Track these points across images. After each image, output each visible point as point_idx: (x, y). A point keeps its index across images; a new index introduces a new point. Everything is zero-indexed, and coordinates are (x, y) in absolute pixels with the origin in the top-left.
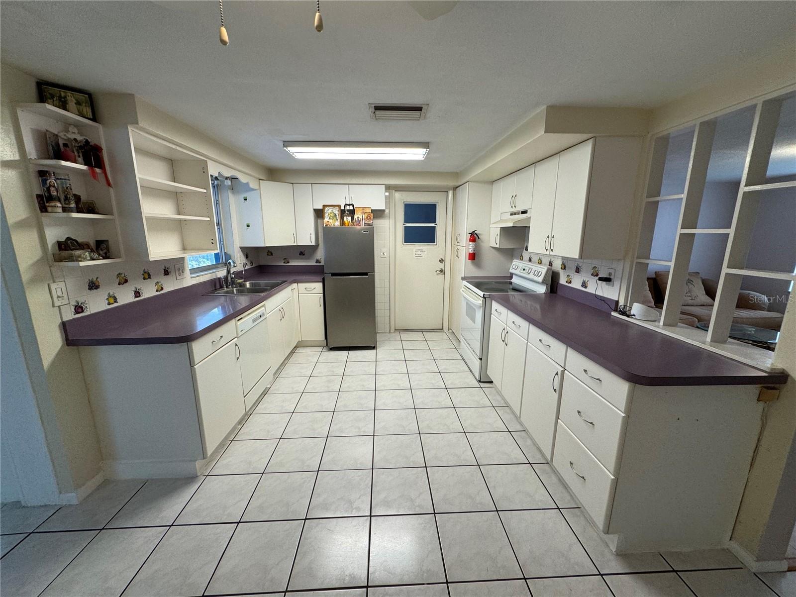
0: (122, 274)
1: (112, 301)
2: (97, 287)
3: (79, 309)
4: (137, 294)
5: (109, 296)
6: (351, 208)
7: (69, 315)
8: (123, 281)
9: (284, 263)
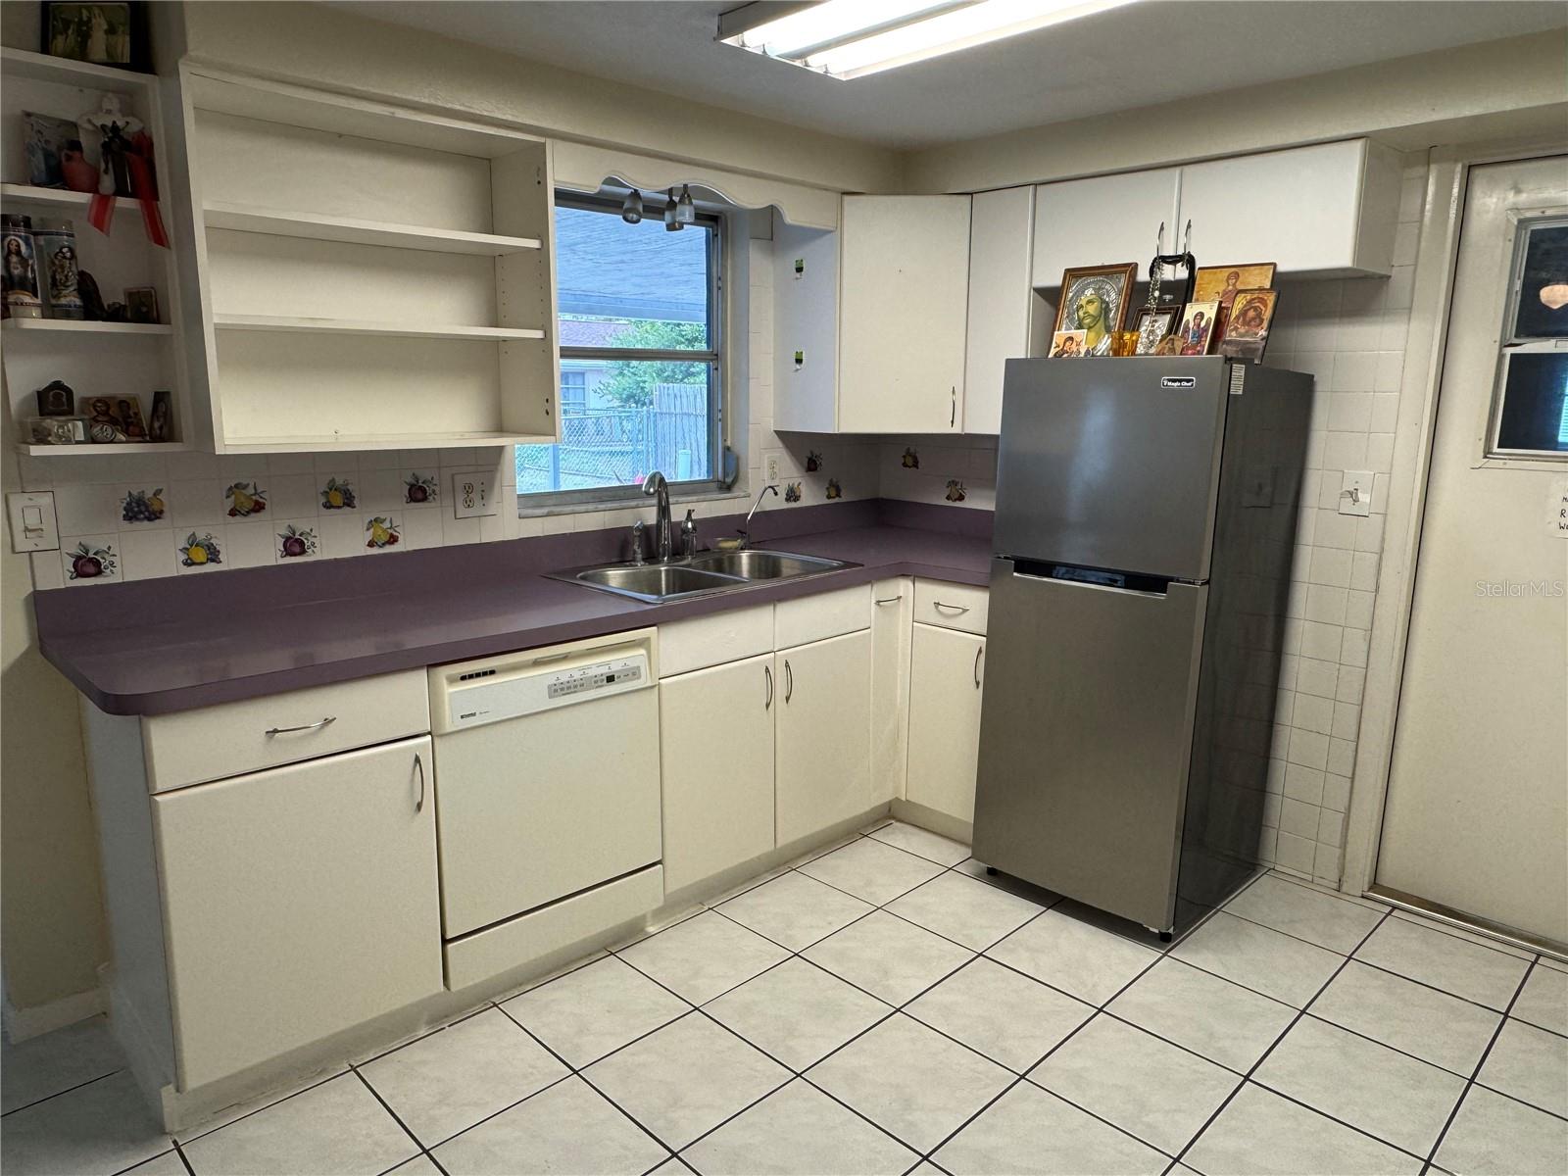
0: (246, 487)
1: (200, 555)
2: (154, 515)
3: (87, 564)
4: (294, 544)
5: (193, 542)
6: (1182, 272)
7: (57, 576)
8: (250, 505)
9: (948, 498)
